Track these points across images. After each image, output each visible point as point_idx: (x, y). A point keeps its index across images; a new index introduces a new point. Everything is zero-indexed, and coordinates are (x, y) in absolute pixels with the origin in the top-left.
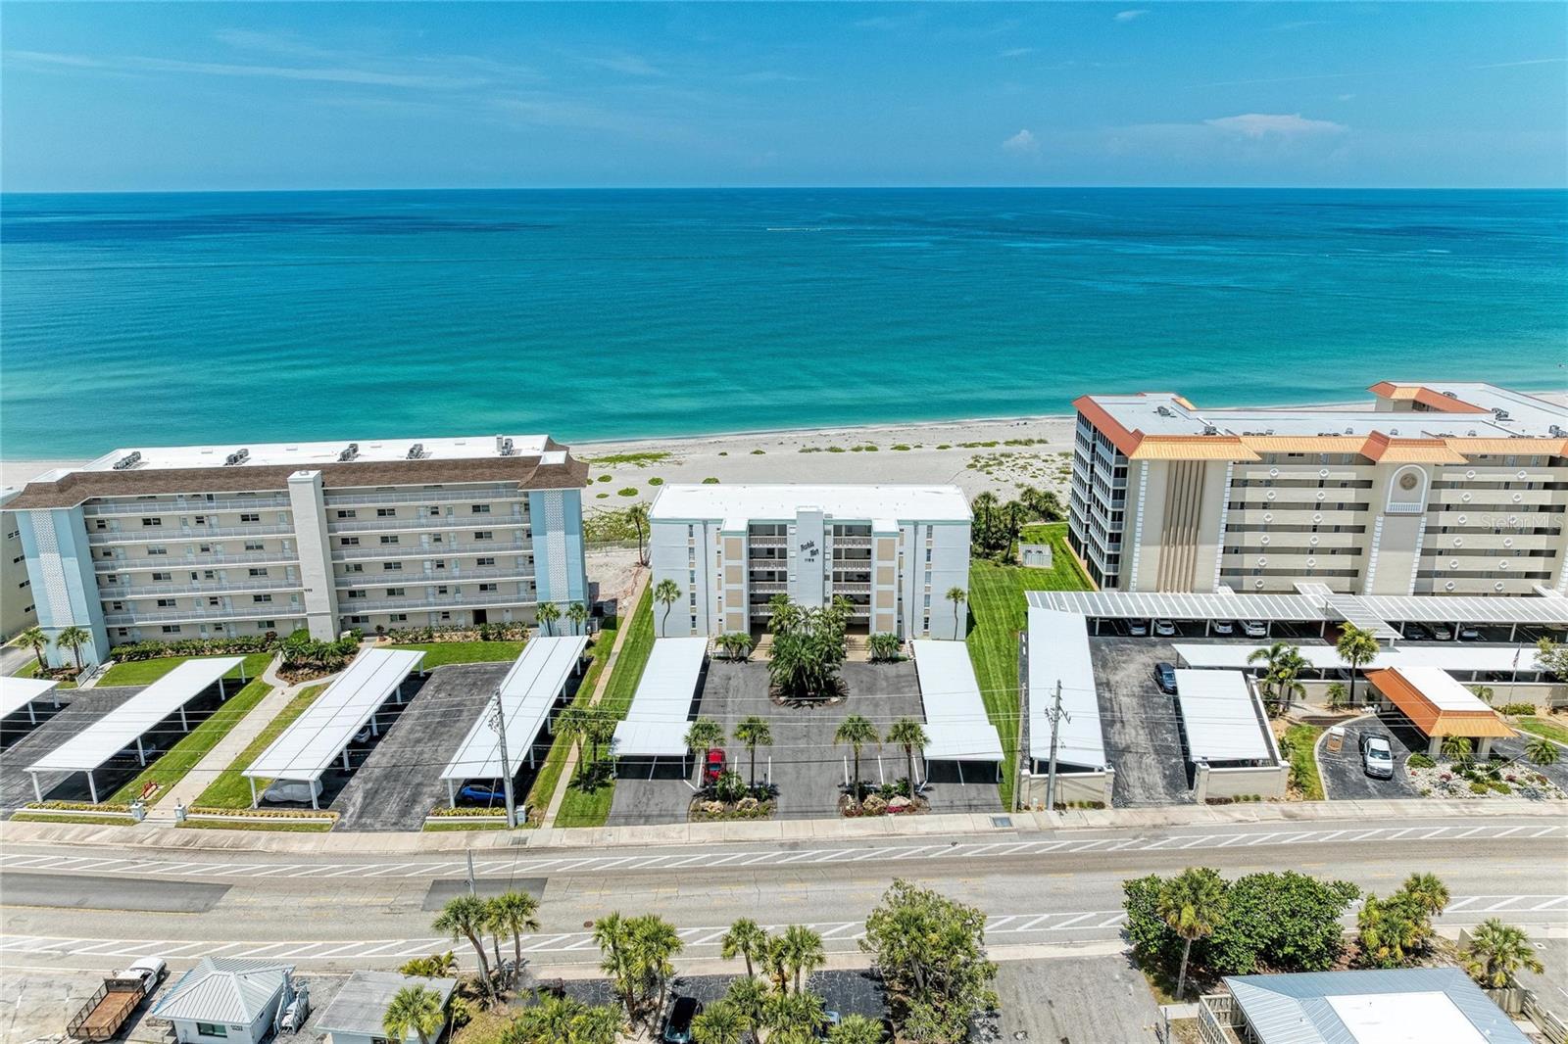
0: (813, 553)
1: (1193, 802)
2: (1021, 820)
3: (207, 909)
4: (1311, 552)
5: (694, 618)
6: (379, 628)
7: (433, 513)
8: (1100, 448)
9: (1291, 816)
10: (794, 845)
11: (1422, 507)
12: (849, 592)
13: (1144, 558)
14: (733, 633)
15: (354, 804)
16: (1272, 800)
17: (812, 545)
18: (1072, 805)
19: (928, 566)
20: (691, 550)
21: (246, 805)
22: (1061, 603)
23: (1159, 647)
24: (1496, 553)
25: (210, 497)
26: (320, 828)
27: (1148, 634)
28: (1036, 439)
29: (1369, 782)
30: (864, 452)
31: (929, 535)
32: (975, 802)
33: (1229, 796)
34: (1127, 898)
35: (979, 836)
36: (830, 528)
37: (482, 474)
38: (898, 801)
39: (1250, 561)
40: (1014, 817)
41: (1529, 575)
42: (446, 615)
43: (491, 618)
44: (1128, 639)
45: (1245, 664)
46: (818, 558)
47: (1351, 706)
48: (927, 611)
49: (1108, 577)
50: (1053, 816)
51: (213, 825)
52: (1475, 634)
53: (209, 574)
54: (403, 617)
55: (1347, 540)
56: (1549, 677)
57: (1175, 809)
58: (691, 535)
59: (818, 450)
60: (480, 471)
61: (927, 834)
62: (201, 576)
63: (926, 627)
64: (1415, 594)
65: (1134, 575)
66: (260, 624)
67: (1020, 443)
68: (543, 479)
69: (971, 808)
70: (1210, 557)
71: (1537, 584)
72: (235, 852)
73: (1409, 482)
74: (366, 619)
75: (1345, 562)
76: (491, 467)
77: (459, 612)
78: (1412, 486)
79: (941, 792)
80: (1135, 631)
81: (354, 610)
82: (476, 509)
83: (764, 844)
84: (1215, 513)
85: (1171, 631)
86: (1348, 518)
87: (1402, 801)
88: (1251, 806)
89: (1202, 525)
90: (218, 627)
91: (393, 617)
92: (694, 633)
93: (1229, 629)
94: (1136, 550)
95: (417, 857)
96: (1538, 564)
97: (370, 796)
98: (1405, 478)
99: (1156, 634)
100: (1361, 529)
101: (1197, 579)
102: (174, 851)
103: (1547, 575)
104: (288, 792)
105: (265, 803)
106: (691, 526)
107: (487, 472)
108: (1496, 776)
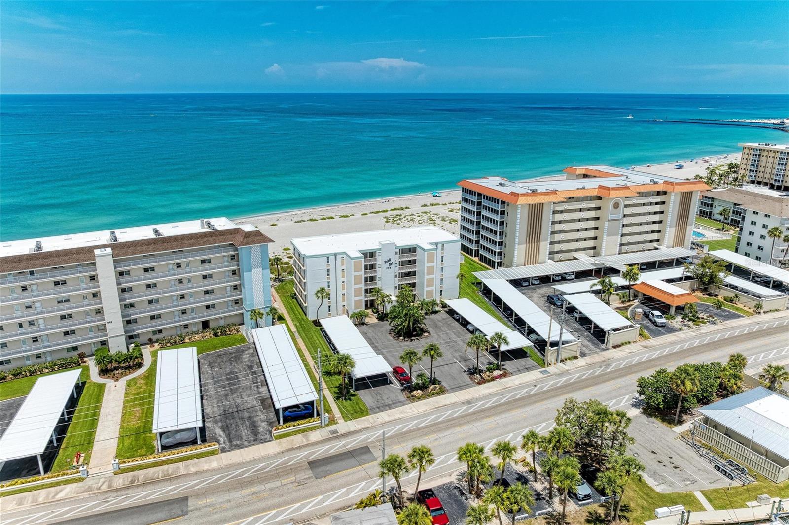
0: (390, 264)
1: (608, 349)
2: (551, 369)
3: (185, 513)
4: (577, 241)
5: (329, 307)
6: (150, 340)
7: (178, 267)
8: (485, 203)
9: (646, 347)
10: (469, 402)
11: (621, 216)
12: (408, 282)
13: (519, 251)
14: (358, 310)
15: (220, 436)
16: (634, 342)
17: (390, 260)
18: (566, 359)
19: (442, 264)
20: (328, 270)
21: (151, 450)
22: (491, 276)
23: (538, 290)
24: (640, 233)
25: (32, 273)
26: (212, 453)
27: (529, 285)
28: (404, 207)
29: (660, 329)
30: (327, 220)
31: (443, 249)
32: (527, 367)
33: (620, 344)
34: (639, 389)
35: (541, 381)
36: (398, 250)
37: (207, 241)
38: (496, 373)
39: (557, 247)
40: (547, 369)
41: (651, 241)
42: (186, 326)
43: (212, 325)
44: (523, 288)
45: (589, 289)
46: (393, 266)
47: (629, 301)
48: (441, 287)
49: (498, 262)
50: (561, 365)
51: (140, 468)
52: (645, 267)
53: (31, 323)
54: (160, 331)
55: (592, 234)
56: (688, 278)
57: (604, 353)
58: (328, 262)
59: (304, 221)
60: (206, 239)
61: (520, 384)
62: (26, 325)
63: (441, 294)
64: (619, 253)
65: (516, 259)
66: (68, 350)
67: (398, 209)
68: (249, 239)
69: (528, 369)
71: (655, 244)
72: (169, 479)
73: (616, 206)
74: (137, 336)
75: (591, 243)
76: (211, 236)
77: (194, 324)
78: (618, 207)
79: (509, 365)
80: (525, 284)
81: (134, 331)
82: (203, 262)
83: (454, 405)
84: (547, 227)
85: (538, 282)
86: (592, 224)
87: (676, 333)
88: (629, 346)
89: (542, 233)
90: (39, 356)
91: (154, 333)
92: (330, 315)
93: (560, 278)
94: (516, 247)
95: (285, 454)
96: (655, 236)
97: (226, 428)
98: (615, 204)
99: (532, 284)
100: (597, 228)
101: (540, 258)
102: (128, 488)
103: (658, 241)
104: (179, 438)
105: (165, 448)
106: (328, 258)
107: (211, 239)
108: (698, 318)
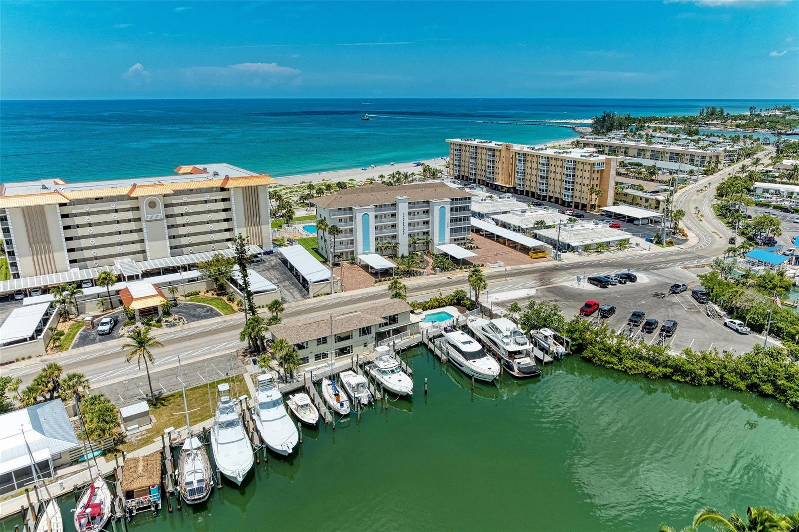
4: (122, 244)
11: (162, 215)
16: (38, 356)
29: (96, 337)
33: (13, 359)
41: (225, 240)
44: (12, 302)
47: (113, 308)
49: (14, 274)
55: (136, 236)
64: (171, 256)
70: (62, 257)
71: (229, 244)
73: (152, 205)
75: (137, 247)
78: (154, 206)
80: (19, 298)
84: (56, 232)
85: (39, 293)
86: (134, 225)
87: (109, 342)
88: (24, 362)
89: (51, 239)
96: (227, 235)
98: (150, 203)
100: (141, 230)
101: (57, 266)
